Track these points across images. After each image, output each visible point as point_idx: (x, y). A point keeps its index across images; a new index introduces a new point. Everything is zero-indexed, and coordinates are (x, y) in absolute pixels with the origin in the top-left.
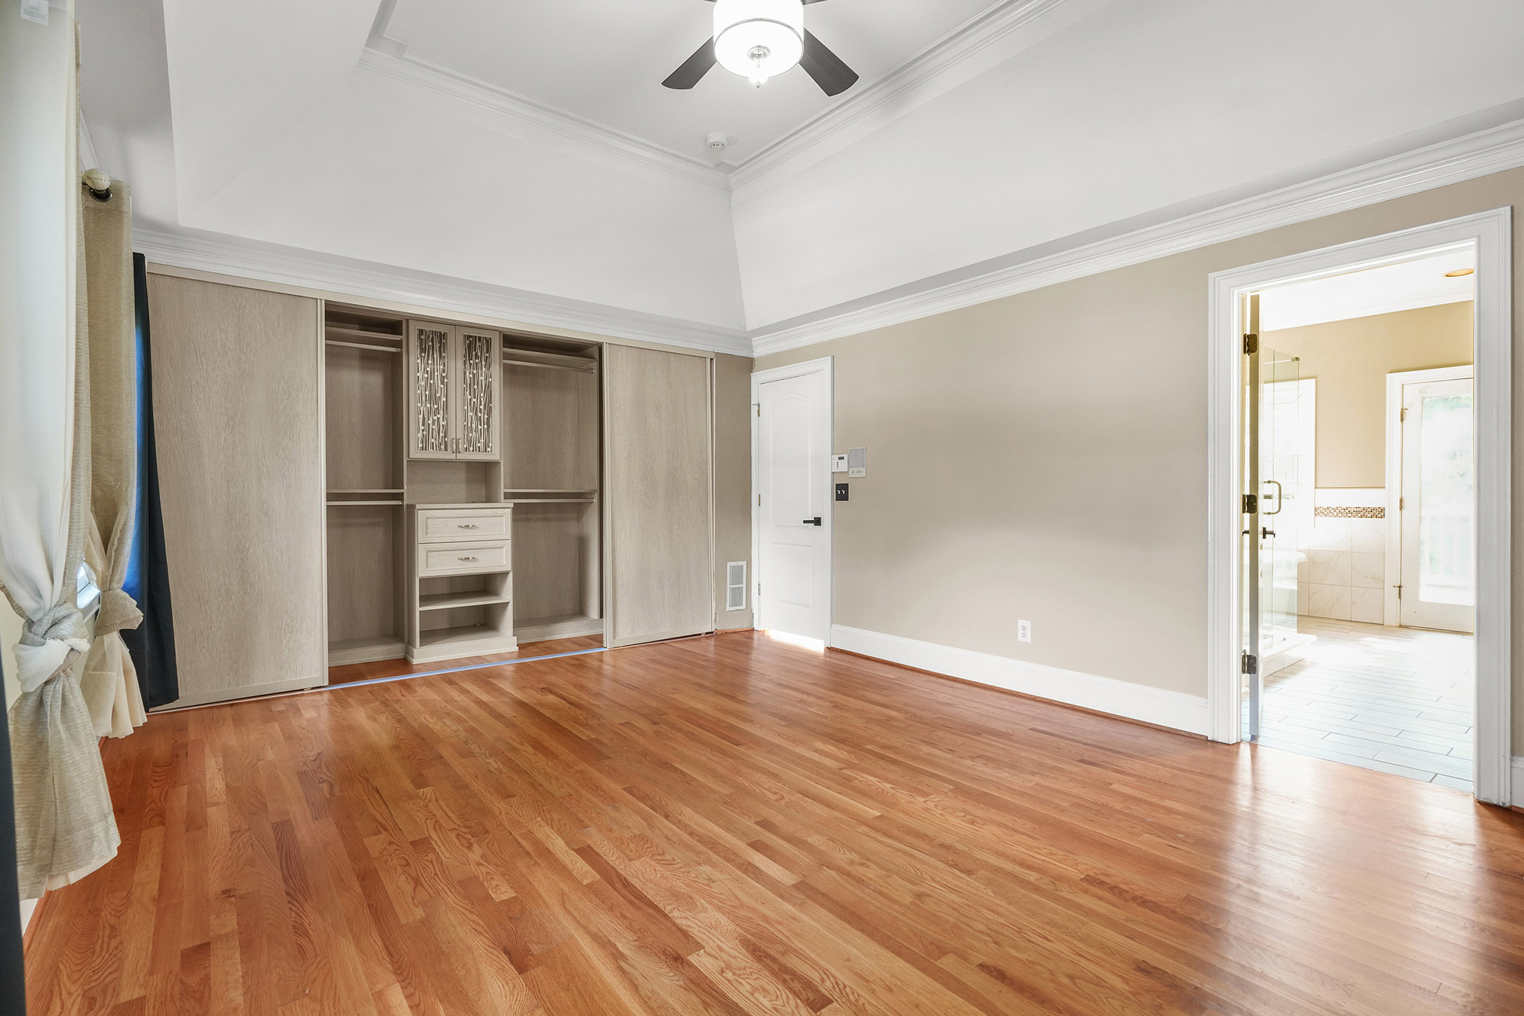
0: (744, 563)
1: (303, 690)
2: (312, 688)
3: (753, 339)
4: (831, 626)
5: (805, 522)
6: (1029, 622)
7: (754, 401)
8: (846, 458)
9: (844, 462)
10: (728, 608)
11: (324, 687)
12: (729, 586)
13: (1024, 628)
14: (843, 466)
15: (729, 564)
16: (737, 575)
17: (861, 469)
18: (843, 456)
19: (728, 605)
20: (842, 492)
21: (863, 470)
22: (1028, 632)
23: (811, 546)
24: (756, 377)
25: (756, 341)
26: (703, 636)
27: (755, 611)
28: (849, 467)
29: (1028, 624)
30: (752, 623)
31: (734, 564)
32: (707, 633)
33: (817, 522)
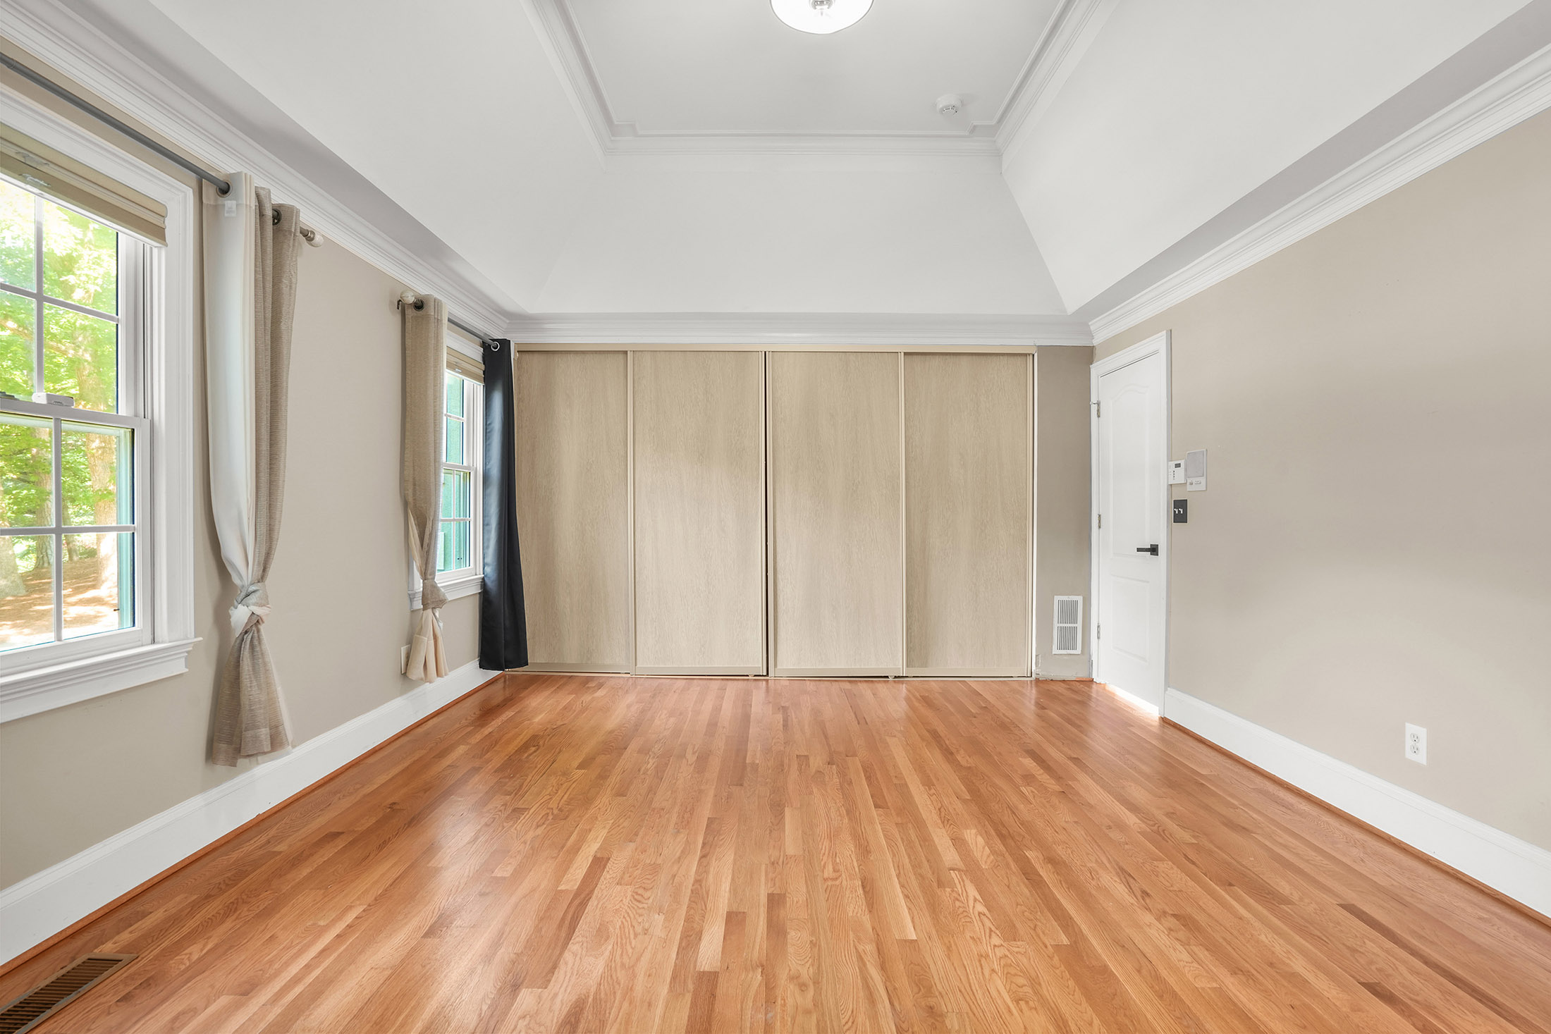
0: (1080, 599)
1: (748, 676)
2: (755, 676)
3: (1090, 324)
4: (1166, 690)
5: (1139, 550)
6: (1425, 730)
7: (1094, 399)
8: (1182, 465)
9: (1181, 471)
10: (1055, 651)
11: (763, 676)
12: (1056, 625)
13: (1416, 739)
14: (1180, 477)
15: (1057, 598)
16: (1069, 612)
17: (1198, 479)
18: (1178, 462)
19: (1055, 647)
20: (1180, 512)
21: (1203, 480)
22: (1423, 745)
23: (1148, 582)
24: (1096, 369)
25: (1094, 325)
26: (890, 679)
27: (1094, 658)
28: (1186, 476)
29: (1422, 732)
30: (1090, 673)
31: (1065, 598)
32: (895, 677)
33: (1154, 550)
